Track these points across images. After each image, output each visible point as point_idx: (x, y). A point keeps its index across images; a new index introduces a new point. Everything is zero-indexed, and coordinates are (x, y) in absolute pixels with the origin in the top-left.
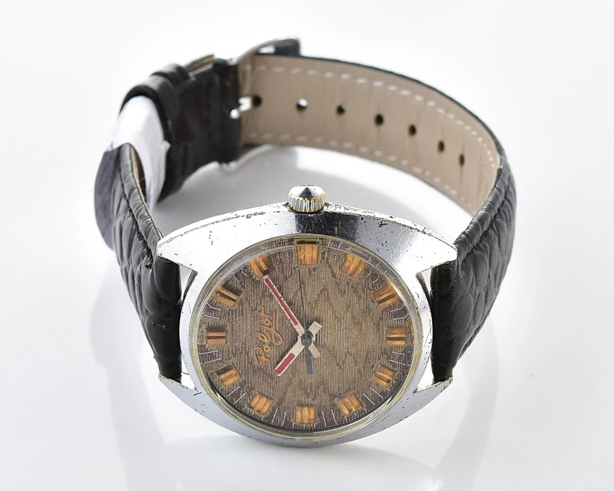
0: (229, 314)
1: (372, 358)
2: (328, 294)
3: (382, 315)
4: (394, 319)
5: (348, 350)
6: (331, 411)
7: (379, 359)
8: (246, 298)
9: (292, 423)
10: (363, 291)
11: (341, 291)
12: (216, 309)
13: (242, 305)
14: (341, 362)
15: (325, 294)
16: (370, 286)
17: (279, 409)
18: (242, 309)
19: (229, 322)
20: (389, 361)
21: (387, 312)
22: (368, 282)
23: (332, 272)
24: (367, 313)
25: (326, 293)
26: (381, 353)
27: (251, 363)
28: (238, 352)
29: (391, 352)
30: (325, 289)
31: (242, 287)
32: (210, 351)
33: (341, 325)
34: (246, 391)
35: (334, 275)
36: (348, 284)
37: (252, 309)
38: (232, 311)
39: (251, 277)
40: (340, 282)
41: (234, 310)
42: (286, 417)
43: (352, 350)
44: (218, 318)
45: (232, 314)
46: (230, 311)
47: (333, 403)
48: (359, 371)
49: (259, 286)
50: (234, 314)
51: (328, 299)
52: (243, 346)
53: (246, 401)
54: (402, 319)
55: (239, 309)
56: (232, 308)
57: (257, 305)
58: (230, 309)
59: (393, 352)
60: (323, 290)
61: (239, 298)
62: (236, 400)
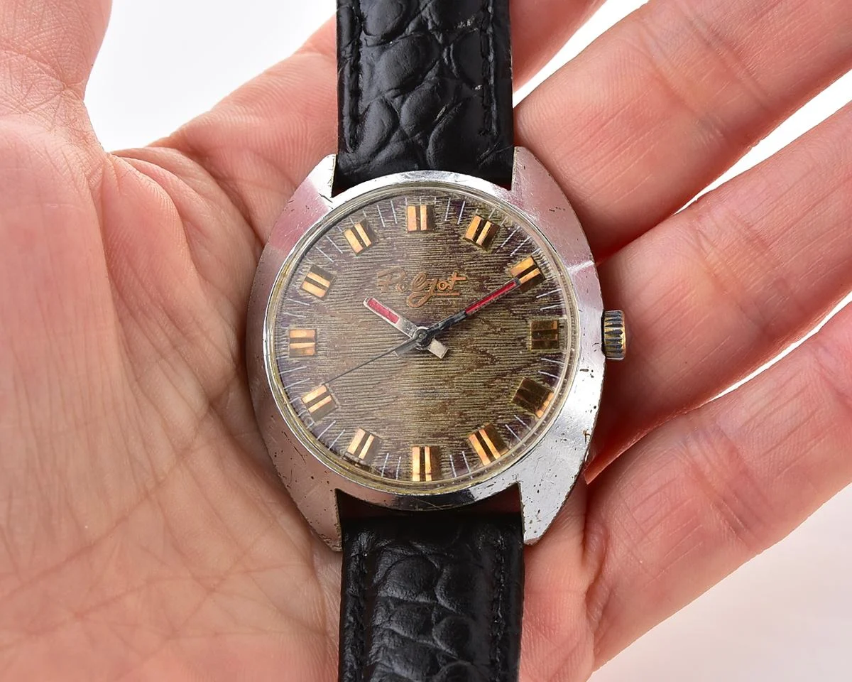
0: (454, 234)
1: (390, 429)
2: (487, 364)
3: (457, 440)
4: (451, 456)
5: (402, 396)
6: (307, 378)
7: (389, 439)
8: (477, 256)
9: (287, 326)
10: (494, 411)
11: (492, 382)
12: (460, 216)
13: (467, 251)
14: (383, 388)
15: (487, 360)
16: (499, 421)
17: (308, 307)
18: (460, 252)
19: (441, 235)
20: (386, 452)
21: (462, 446)
22: (506, 418)
23: (520, 369)
24: (460, 419)
25: (489, 363)
26: (399, 442)
27: (378, 266)
28: (395, 249)
29: (400, 454)
30: (494, 361)
31: (494, 249)
32: (396, 211)
33: (441, 385)
34: (335, 262)
35: (515, 371)
36: (503, 391)
37: (461, 264)
38: (458, 238)
39: (510, 260)
40: (505, 379)
41: (459, 241)
42: (296, 317)
43: (402, 402)
44: (446, 220)
45: (454, 239)
46: (456, 236)
47: (320, 380)
48: (369, 413)
49: (497, 272)
50: (453, 241)
51: (480, 365)
52: (405, 255)
53: (320, 263)
54: (451, 467)
55: (460, 247)
56: (461, 238)
57: (467, 270)
58: (460, 236)
59: (400, 458)
60: (493, 358)
61: (479, 246)
62: (322, 250)
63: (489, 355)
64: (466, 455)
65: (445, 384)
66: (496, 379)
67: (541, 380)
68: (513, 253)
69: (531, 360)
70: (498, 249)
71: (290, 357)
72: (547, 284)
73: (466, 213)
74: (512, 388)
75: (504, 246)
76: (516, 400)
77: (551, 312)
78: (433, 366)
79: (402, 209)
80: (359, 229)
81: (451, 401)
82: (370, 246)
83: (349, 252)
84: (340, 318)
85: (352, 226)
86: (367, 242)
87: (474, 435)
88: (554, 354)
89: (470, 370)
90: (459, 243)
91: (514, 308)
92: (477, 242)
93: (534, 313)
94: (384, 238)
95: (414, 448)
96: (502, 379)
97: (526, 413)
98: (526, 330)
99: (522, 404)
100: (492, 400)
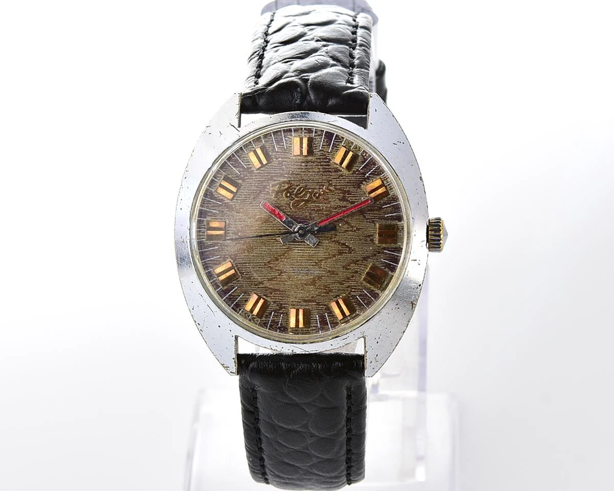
0: (326, 159)
1: (275, 295)
2: (346, 253)
3: (322, 305)
4: (317, 316)
5: (285, 272)
6: (218, 256)
7: (274, 302)
8: (342, 175)
9: (205, 218)
10: (348, 287)
11: (349, 265)
12: (331, 146)
13: (335, 172)
14: (272, 265)
15: (346, 250)
16: (353, 294)
17: (221, 205)
18: (330, 172)
19: (317, 159)
20: (272, 311)
21: (326, 310)
22: (358, 291)
23: (369, 257)
24: (325, 291)
25: (347, 252)
26: (281, 304)
27: (271, 179)
28: (284, 167)
29: (282, 313)
30: (350, 250)
31: (354, 171)
32: (285, 140)
33: (313, 265)
34: (241, 174)
35: (365, 259)
36: (356, 272)
37: (330, 180)
38: (328, 162)
39: (365, 180)
40: (357, 264)
41: (330, 164)
42: (212, 212)
43: (284, 276)
44: (320, 148)
45: (326, 162)
46: (328, 160)
47: (227, 258)
48: (261, 283)
49: (355, 188)
50: (325, 164)
51: (340, 253)
52: (291, 172)
53: (230, 174)
54: (317, 324)
55: (330, 168)
56: (331, 162)
57: (334, 186)
58: (331, 160)
59: (282, 315)
60: (350, 248)
61: (343, 168)
62: (232, 164)
63: (347, 247)
64: (328, 316)
65: (315, 265)
66: (351, 263)
67: (383, 266)
68: (367, 175)
69: (377, 251)
70: (356, 171)
71: (207, 240)
72: (390, 198)
73: (335, 144)
74: (363, 270)
75: (361, 169)
76: (365, 279)
77: (392, 218)
78: (307, 252)
79: (291, 139)
80: (259, 151)
81: (320, 278)
82: (266, 164)
83: (251, 168)
84: (243, 215)
85: (254, 149)
86: (265, 162)
87: (334, 303)
88: (393, 248)
89: (334, 256)
90: (329, 165)
91: (366, 214)
92: (342, 166)
93: (380, 218)
94: (277, 159)
95: (291, 309)
96: (356, 264)
97: (372, 289)
98: (375, 229)
99: (369, 282)
100: (348, 278)
